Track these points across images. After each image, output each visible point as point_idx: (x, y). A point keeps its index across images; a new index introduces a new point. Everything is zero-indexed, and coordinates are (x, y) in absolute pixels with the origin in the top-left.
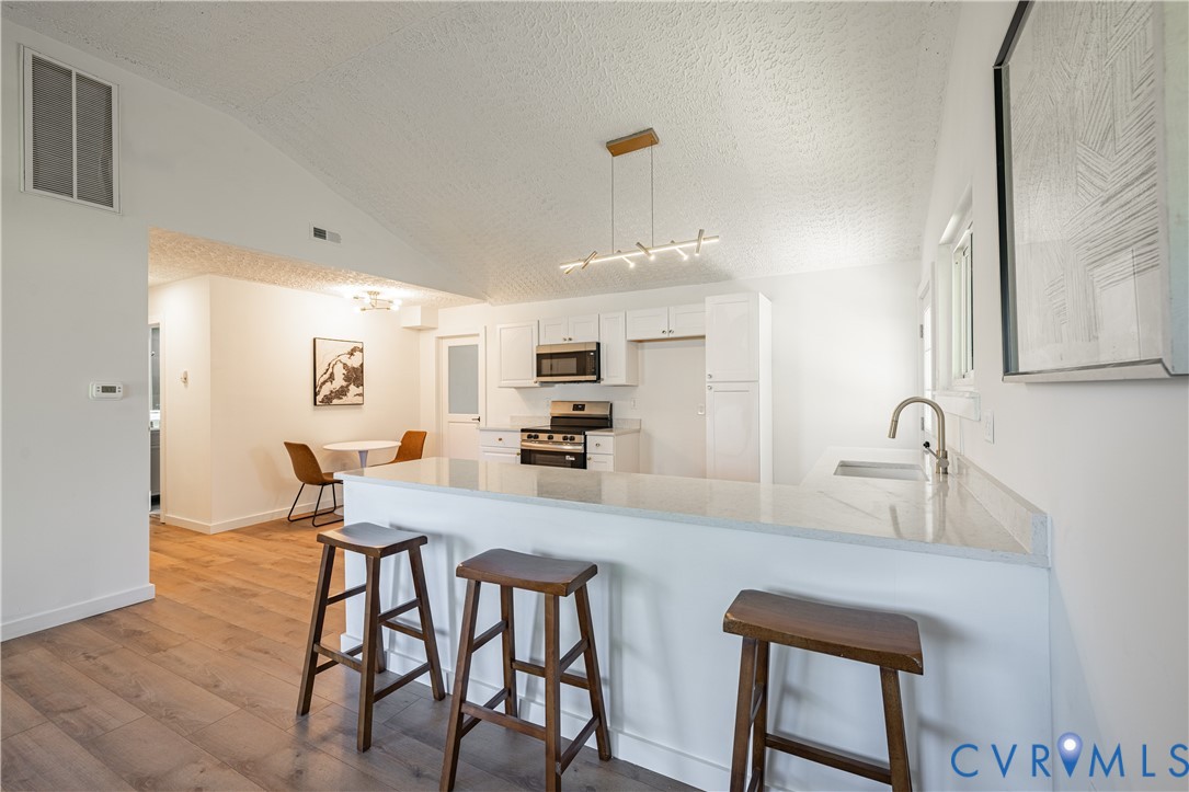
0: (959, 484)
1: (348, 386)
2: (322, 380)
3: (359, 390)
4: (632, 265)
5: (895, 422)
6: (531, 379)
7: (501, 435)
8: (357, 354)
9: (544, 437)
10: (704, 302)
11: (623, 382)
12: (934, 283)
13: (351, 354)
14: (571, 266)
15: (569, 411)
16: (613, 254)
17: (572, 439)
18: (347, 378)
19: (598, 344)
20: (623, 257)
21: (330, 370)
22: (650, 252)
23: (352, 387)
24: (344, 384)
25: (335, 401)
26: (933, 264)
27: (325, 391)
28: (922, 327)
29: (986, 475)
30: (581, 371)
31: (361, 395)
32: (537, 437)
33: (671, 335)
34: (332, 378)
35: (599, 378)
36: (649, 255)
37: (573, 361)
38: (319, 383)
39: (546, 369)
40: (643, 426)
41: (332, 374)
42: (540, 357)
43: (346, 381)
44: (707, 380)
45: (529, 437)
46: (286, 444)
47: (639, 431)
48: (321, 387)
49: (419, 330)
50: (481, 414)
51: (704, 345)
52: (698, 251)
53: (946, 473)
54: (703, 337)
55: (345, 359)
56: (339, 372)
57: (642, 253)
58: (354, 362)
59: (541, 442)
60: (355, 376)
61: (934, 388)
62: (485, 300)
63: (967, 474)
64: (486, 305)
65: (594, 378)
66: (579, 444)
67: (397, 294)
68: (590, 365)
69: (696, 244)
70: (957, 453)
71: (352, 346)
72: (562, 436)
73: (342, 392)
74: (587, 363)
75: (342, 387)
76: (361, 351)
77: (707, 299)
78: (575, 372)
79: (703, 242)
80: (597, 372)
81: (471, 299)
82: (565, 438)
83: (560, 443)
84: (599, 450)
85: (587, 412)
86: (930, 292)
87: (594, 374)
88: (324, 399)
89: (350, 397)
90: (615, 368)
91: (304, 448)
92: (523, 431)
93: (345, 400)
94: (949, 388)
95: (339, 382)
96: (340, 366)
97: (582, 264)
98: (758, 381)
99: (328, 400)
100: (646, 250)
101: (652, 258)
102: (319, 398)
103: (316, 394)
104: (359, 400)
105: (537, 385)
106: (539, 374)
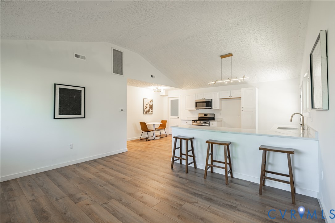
0: (307, 132)
3: (152, 110)
4: (226, 83)
5: (292, 118)
6: (194, 107)
7: (187, 121)
8: (151, 102)
9: (199, 122)
10: (241, 89)
11: (219, 109)
12: (303, 86)
14: (210, 83)
15: (203, 116)
16: (222, 80)
17: (206, 122)
18: (150, 108)
19: (212, 100)
20: (224, 81)
22: (231, 80)
23: (151, 110)
24: (149, 109)
25: (148, 113)
26: (302, 81)
27: (146, 111)
28: (300, 95)
29: (313, 129)
30: (207, 106)
31: (152, 111)
32: (196, 122)
33: (231, 97)
34: (147, 108)
35: (212, 108)
36: (231, 81)
37: (205, 104)
38: (144, 109)
39: (197, 106)
40: (223, 120)
42: (196, 103)
44: (242, 108)
45: (195, 122)
46: (140, 122)
49: (163, 96)
50: (179, 116)
51: (241, 99)
52: (243, 80)
53: (304, 129)
54: (241, 98)
55: (149, 103)
56: (148, 106)
57: (229, 80)
58: (151, 104)
59: (197, 123)
60: (151, 107)
61: (303, 111)
62: (181, 89)
63: (309, 130)
64: (181, 90)
65: (211, 108)
66: (208, 124)
67: (163, 88)
68: (210, 105)
69: (243, 78)
70: (307, 125)
71: (150, 100)
72: (203, 122)
73: (149, 111)
74: (209, 104)
77: (242, 89)
78: (205, 106)
79: (244, 78)
80: (211, 106)
81: (178, 89)
82: (204, 122)
83: (203, 123)
84: (213, 125)
85: (208, 116)
86: (302, 88)
87: (211, 107)
88: (145, 113)
89: (150, 112)
90: (216, 105)
91: (145, 123)
92: (193, 120)
93: (149, 113)
94: (306, 111)
96: (148, 105)
97: (214, 82)
98: (255, 109)
99: (146, 113)
100: (230, 80)
101: (232, 82)
102: (145, 112)
103: (144, 111)
104: (151, 113)
105: (195, 109)
106: (196, 107)
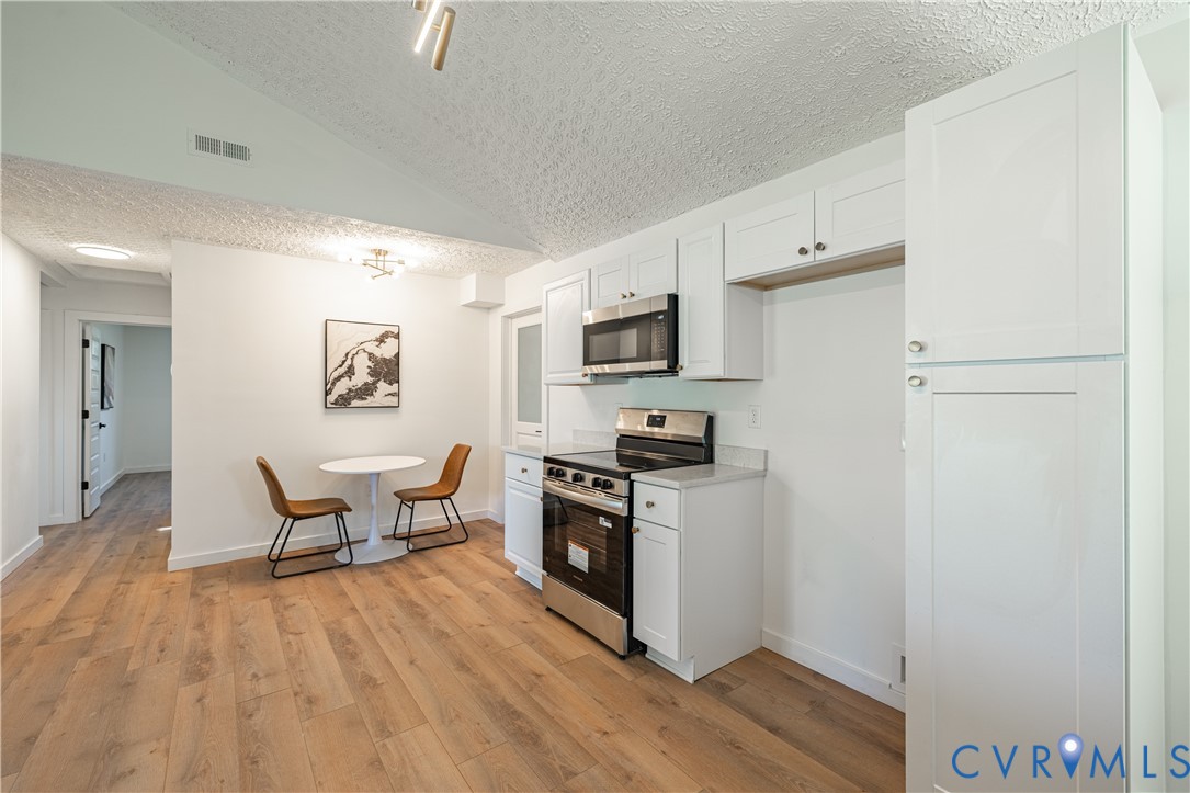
1: (374, 383)
2: (336, 374)
3: (394, 388)
8: (391, 341)
11: (719, 373)
13: (381, 340)
15: (642, 428)
18: (374, 373)
19: (673, 299)
21: (349, 362)
23: (383, 387)
24: (370, 380)
25: (355, 403)
27: (341, 388)
30: (646, 353)
31: (396, 395)
34: (350, 372)
35: (675, 366)
38: (331, 378)
40: (771, 467)
41: (351, 368)
42: (586, 332)
43: (371, 376)
44: (910, 358)
45: (551, 473)
47: (763, 474)
48: (333, 384)
55: (371, 347)
56: (362, 366)
58: (387, 351)
60: (388, 370)
65: (671, 365)
66: (618, 497)
71: (382, 330)
72: (592, 477)
73: (367, 391)
75: (366, 384)
76: (397, 336)
80: (674, 354)
82: (595, 482)
83: (591, 492)
84: (654, 516)
85: (666, 430)
88: (339, 399)
89: (379, 398)
90: (703, 347)
92: (547, 460)
93: (370, 401)
95: (361, 377)
96: (363, 356)
99: (344, 402)
102: (332, 398)
103: (326, 393)
104: (393, 401)
105: (587, 380)
106: (587, 362)
